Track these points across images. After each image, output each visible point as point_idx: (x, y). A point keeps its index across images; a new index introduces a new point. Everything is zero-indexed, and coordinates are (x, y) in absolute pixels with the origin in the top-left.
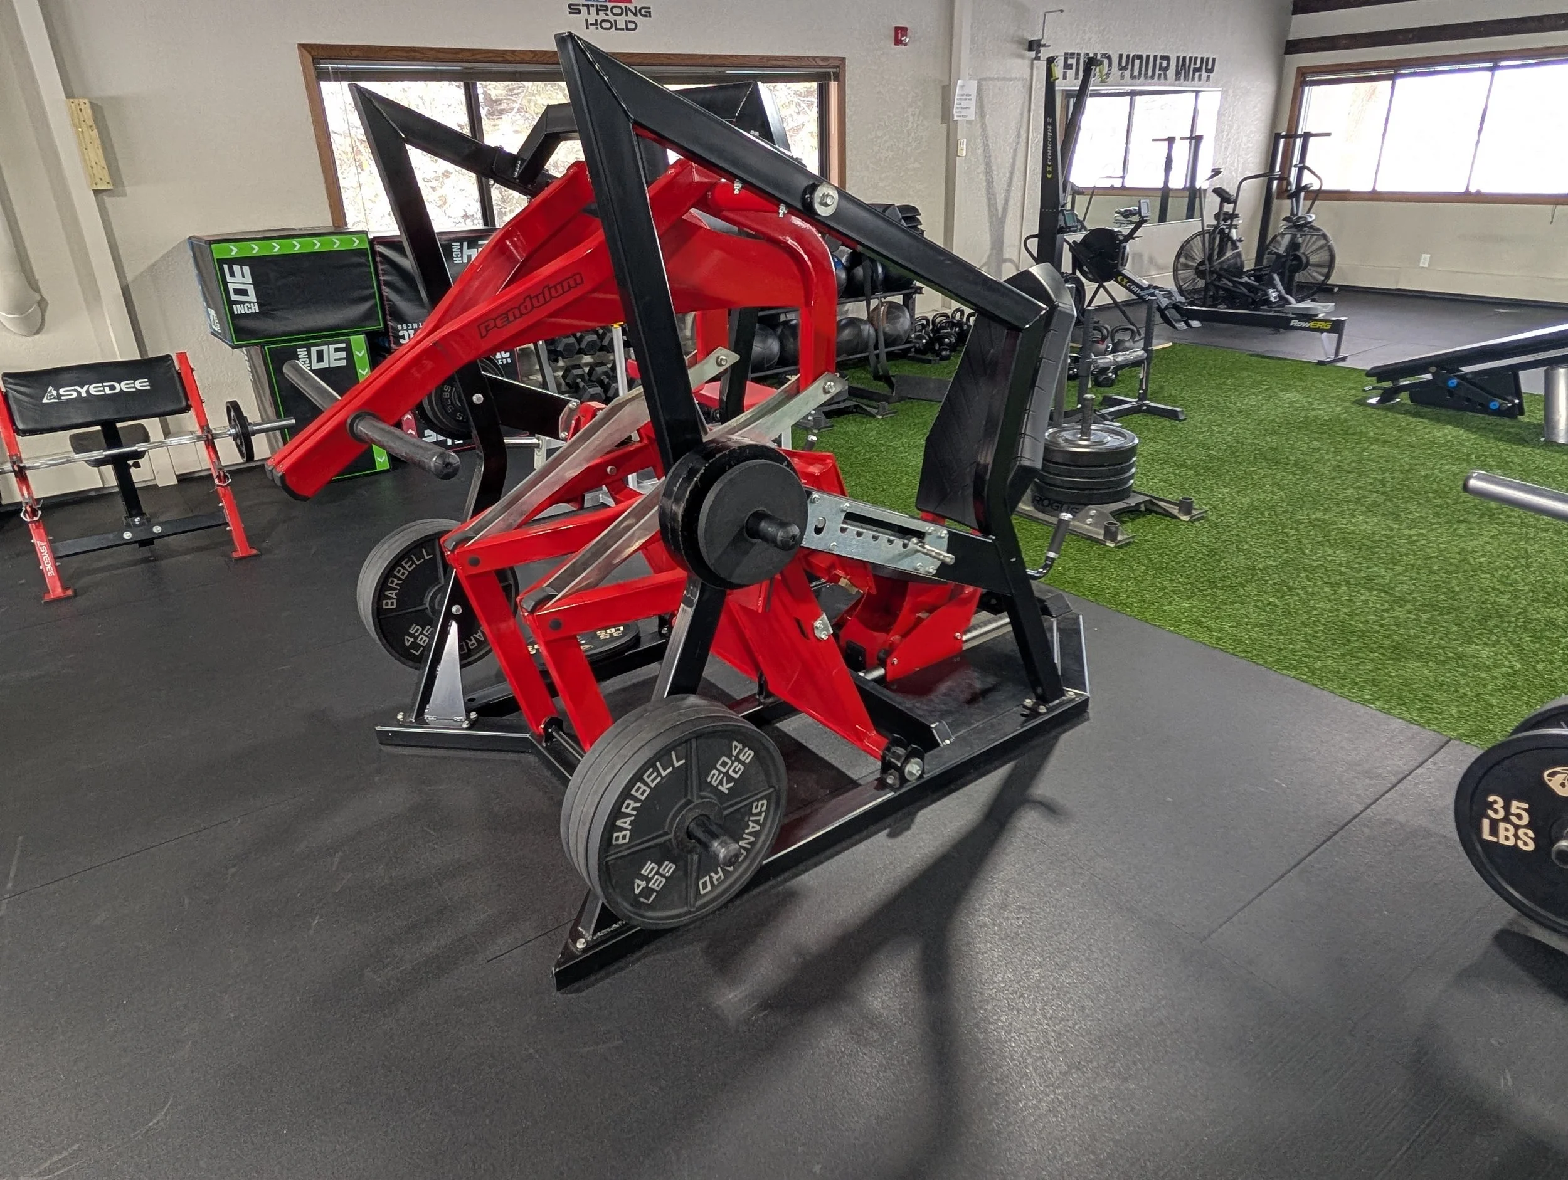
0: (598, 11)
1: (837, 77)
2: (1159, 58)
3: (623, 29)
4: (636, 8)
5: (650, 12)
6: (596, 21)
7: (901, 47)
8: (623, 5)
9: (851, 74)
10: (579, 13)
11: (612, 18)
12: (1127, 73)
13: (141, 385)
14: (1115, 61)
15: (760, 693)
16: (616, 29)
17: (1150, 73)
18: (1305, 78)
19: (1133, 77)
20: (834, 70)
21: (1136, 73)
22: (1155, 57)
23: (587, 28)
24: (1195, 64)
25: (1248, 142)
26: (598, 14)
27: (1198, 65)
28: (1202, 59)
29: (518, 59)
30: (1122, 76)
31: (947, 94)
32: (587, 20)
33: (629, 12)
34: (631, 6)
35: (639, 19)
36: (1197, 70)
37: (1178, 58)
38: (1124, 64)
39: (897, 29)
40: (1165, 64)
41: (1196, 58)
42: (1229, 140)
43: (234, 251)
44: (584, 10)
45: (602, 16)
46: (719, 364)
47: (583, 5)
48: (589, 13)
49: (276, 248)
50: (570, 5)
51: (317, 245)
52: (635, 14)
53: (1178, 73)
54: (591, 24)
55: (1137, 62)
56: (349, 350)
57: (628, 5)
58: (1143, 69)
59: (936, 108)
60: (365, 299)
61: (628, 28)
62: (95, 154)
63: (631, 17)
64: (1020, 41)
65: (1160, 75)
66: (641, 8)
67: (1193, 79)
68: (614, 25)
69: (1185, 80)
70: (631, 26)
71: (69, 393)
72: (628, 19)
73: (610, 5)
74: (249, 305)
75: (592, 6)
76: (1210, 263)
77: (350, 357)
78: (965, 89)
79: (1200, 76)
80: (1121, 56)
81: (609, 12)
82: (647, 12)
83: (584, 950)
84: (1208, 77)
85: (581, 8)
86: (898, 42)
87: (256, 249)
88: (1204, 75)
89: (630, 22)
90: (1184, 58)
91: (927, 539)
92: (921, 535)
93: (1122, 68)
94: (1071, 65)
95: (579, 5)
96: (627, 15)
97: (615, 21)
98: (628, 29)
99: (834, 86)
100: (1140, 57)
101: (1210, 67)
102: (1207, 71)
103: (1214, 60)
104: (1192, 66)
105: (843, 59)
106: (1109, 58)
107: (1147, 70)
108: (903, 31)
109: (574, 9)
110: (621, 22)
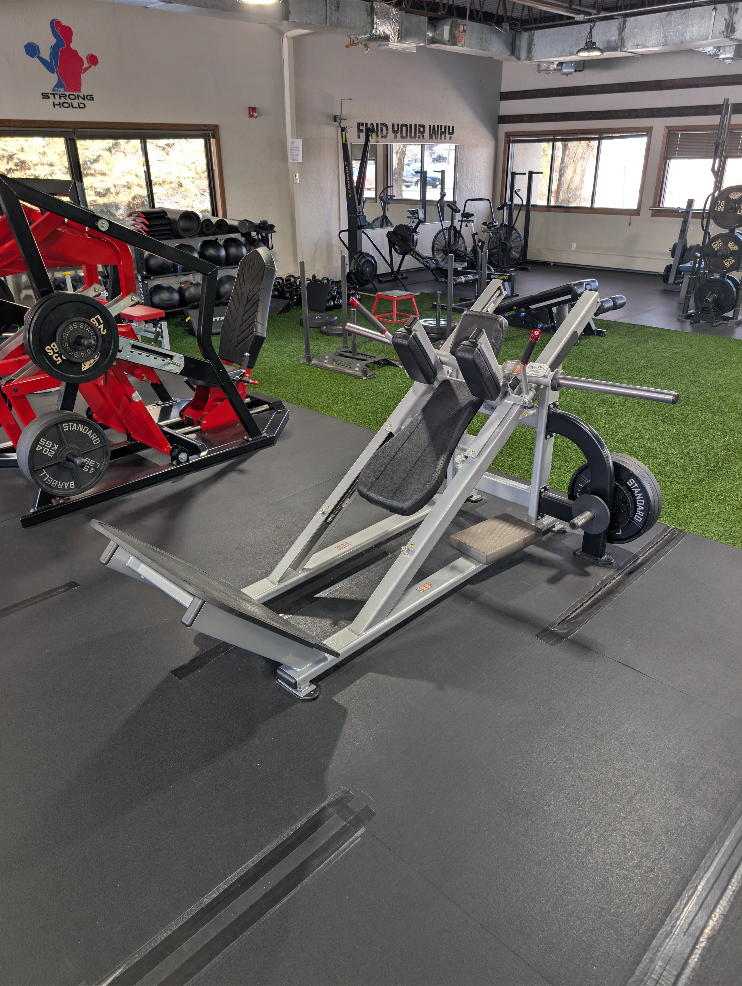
0: (60, 97)
1: (214, 137)
2: (418, 126)
3: (76, 108)
4: (84, 95)
5: (93, 98)
6: (60, 103)
7: (253, 119)
8: (76, 94)
9: (224, 134)
10: (49, 98)
11: (69, 101)
12: (399, 135)
14: (390, 127)
15: (128, 440)
16: (73, 107)
17: (413, 134)
18: (511, 138)
19: (402, 137)
20: (212, 132)
21: (404, 134)
22: (416, 125)
23: (54, 107)
24: (441, 129)
25: (480, 175)
26: (60, 99)
27: (443, 130)
28: (445, 127)
29: (12, 125)
30: (396, 137)
32: (54, 103)
33: (80, 98)
34: (81, 95)
35: (86, 102)
36: (442, 133)
37: (430, 126)
38: (396, 129)
39: (250, 108)
40: (422, 129)
41: (441, 126)
42: (468, 174)
44: (51, 96)
45: (63, 100)
46: (95, 291)
47: (51, 94)
48: (55, 98)
50: (42, 94)
52: (84, 99)
53: (431, 136)
54: (57, 105)
55: (404, 128)
57: (79, 94)
58: (409, 133)
63: (81, 100)
64: (330, 116)
65: (419, 136)
66: (87, 96)
67: (441, 138)
68: (71, 106)
69: (436, 138)
70: (82, 106)
72: (80, 101)
73: (67, 94)
75: (57, 94)
76: (449, 247)
78: (293, 145)
79: (445, 137)
80: (393, 125)
81: (67, 98)
82: (91, 98)
83: (33, 513)
84: (450, 138)
85: (49, 95)
86: (251, 116)
88: (448, 136)
89: (81, 103)
90: (434, 126)
91: (174, 358)
92: (171, 357)
93: (395, 132)
94: (363, 130)
95: (48, 94)
96: (78, 99)
97: (72, 103)
98: (80, 107)
99: (213, 141)
100: (406, 125)
101: (451, 131)
102: (449, 133)
103: (453, 127)
104: (440, 131)
105: (217, 126)
106: (386, 126)
107: (411, 132)
108: (254, 109)
109: (45, 96)
110: (75, 103)
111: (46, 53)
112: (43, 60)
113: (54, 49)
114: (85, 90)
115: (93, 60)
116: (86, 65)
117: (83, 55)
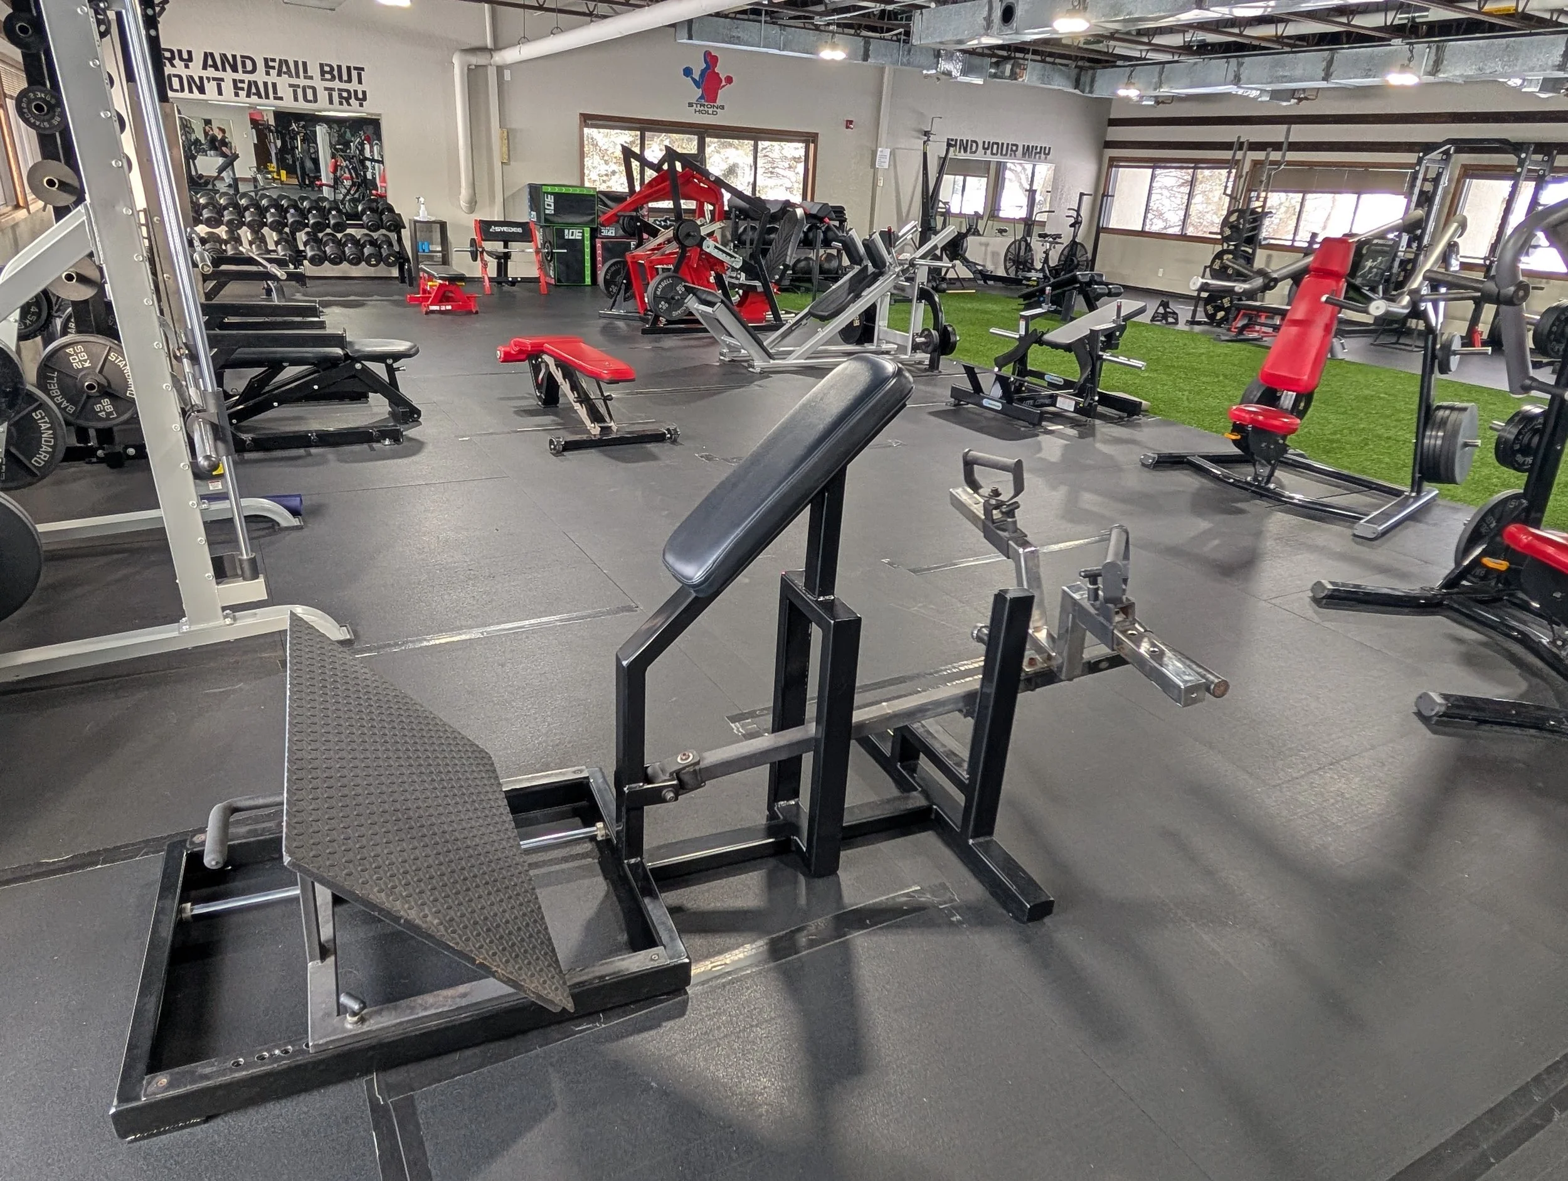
1: (814, 142)
2: (1012, 145)
3: (711, 114)
4: (718, 105)
6: (699, 110)
7: (849, 130)
8: (712, 104)
9: (822, 140)
10: (693, 106)
11: (707, 109)
12: (989, 152)
13: (520, 230)
14: (980, 145)
16: (708, 114)
17: (1004, 152)
18: (1114, 162)
19: (992, 154)
20: (813, 138)
21: (995, 152)
22: (1008, 144)
23: (695, 113)
24: (1036, 150)
26: (700, 107)
27: (1038, 150)
28: (1042, 148)
30: (985, 153)
31: (874, 154)
32: (695, 110)
35: (718, 111)
36: (1038, 153)
37: (1025, 146)
38: (987, 146)
39: (847, 121)
40: (1016, 148)
41: (1037, 147)
42: (1061, 194)
43: (549, 189)
45: (702, 108)
47: (695, 103)
48: (696, 107)
49: (564, 190)
50: (689, 103)
51: (571, 191)
52: (717, 108)
53: (1024, 154)
54: (697, 112)
55: (996, 146)
56: (583, 233)
57: (715, 104)
58: (1000, 150)
59: (868, 161)
60: (591, 214)
61: (714, 113)
62: (505, 149)
63: (715, 109)
64: (920, 131)
65: (1011, 155)
66: (720, 106)
67: (1035, 158)
69: (1029, 158)
71: (498, 229)
73: (706, 104)
74: (550, 210)
75: (699, 104)
77: (583, 236)
78: (884, 153)
79: (1040, 156)
80: (986, 142)
81: (706, 107)
82: (723, 107)
84: (1046, 158)
86: (847, 127)
87: (557, 190)
88: (1043, 156)
89: (715, 111)
90: (1029, 146)
95: (693, 103)
96: (713, 108)
97: (708, 111)
99: (812, 146)
100: (997, 144)
101: (1048, 153)
102: (1046, 154)
103: (1050, 148)
104: (1034, 151)
105: (817, 134)
106: (978, 143)
107: (1002, 150)
108: (851, 122)
109: (691, 105)
110: (710, 111)
111: (697, 76)
112: (694, 80)
113: (703, 72)
114: (719, 102)
115: (729, 80)
116: (724, 83)
117: (723, 77)
